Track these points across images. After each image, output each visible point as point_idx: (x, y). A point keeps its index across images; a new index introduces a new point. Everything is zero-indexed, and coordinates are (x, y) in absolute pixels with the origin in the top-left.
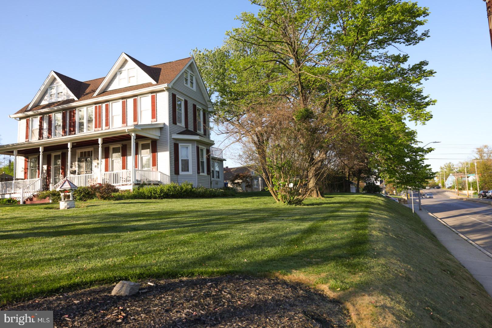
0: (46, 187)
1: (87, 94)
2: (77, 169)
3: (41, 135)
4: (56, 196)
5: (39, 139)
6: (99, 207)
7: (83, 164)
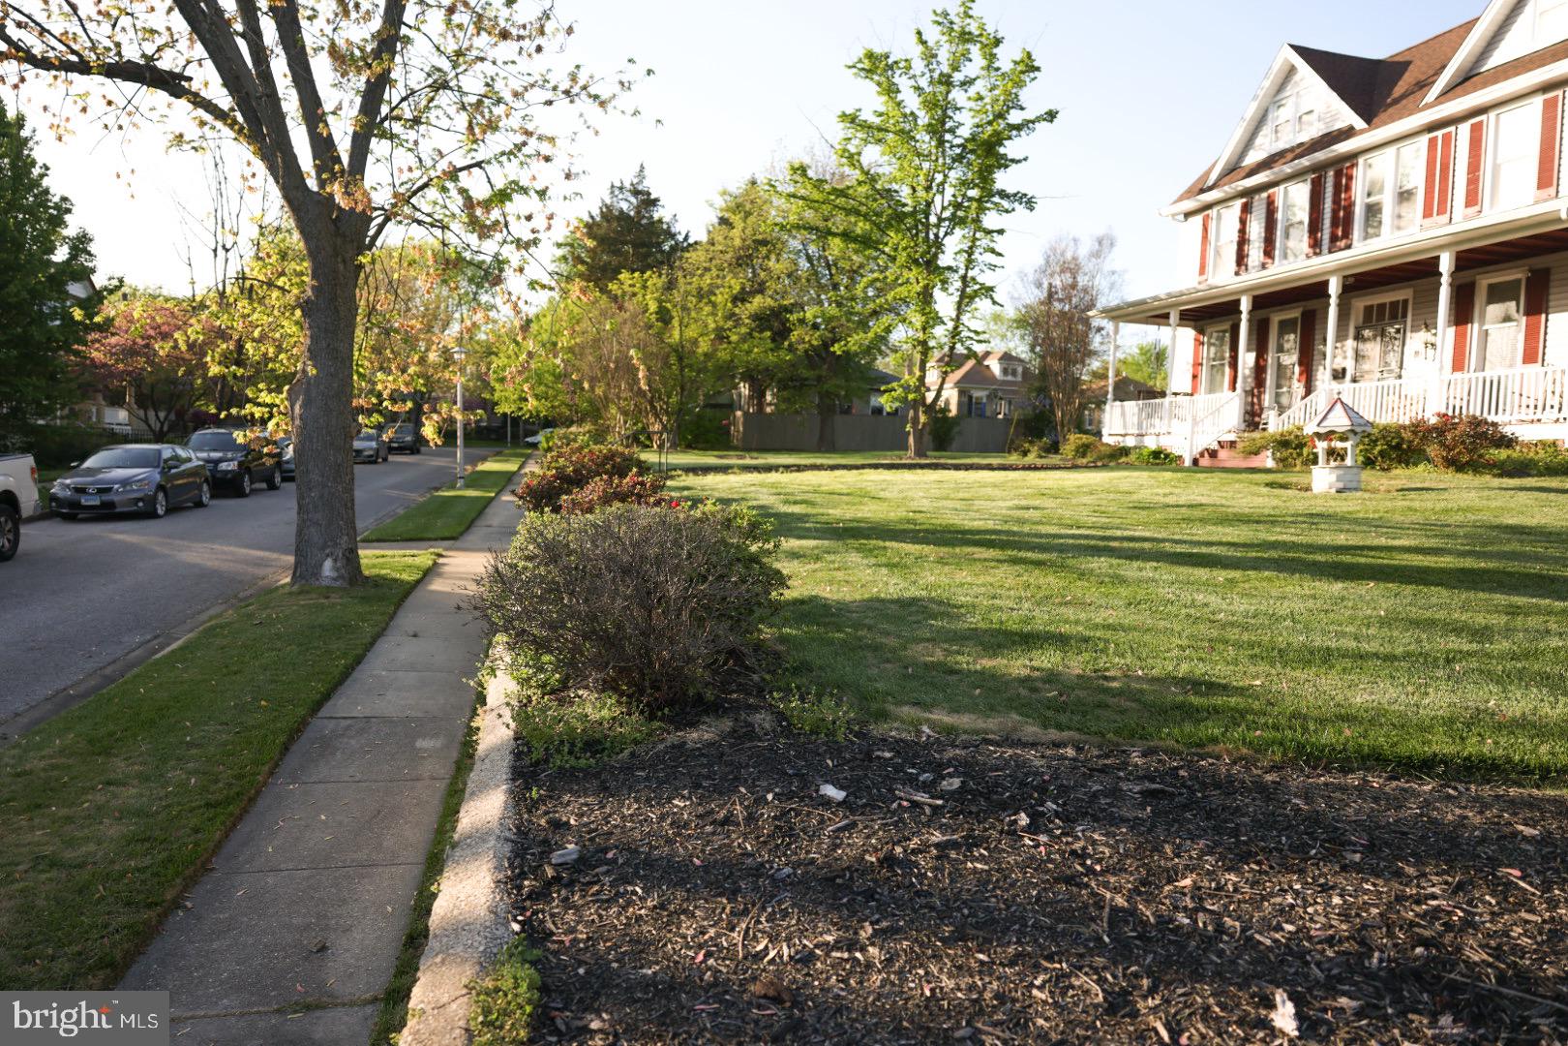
0: (1252, 418)
1: (1396, 101)
2: (1349, 364)
3: (1241, 259)
4: (1293, 449)
5: (1237, 274)
6: (1446, 495)
7: (1373, 349)
